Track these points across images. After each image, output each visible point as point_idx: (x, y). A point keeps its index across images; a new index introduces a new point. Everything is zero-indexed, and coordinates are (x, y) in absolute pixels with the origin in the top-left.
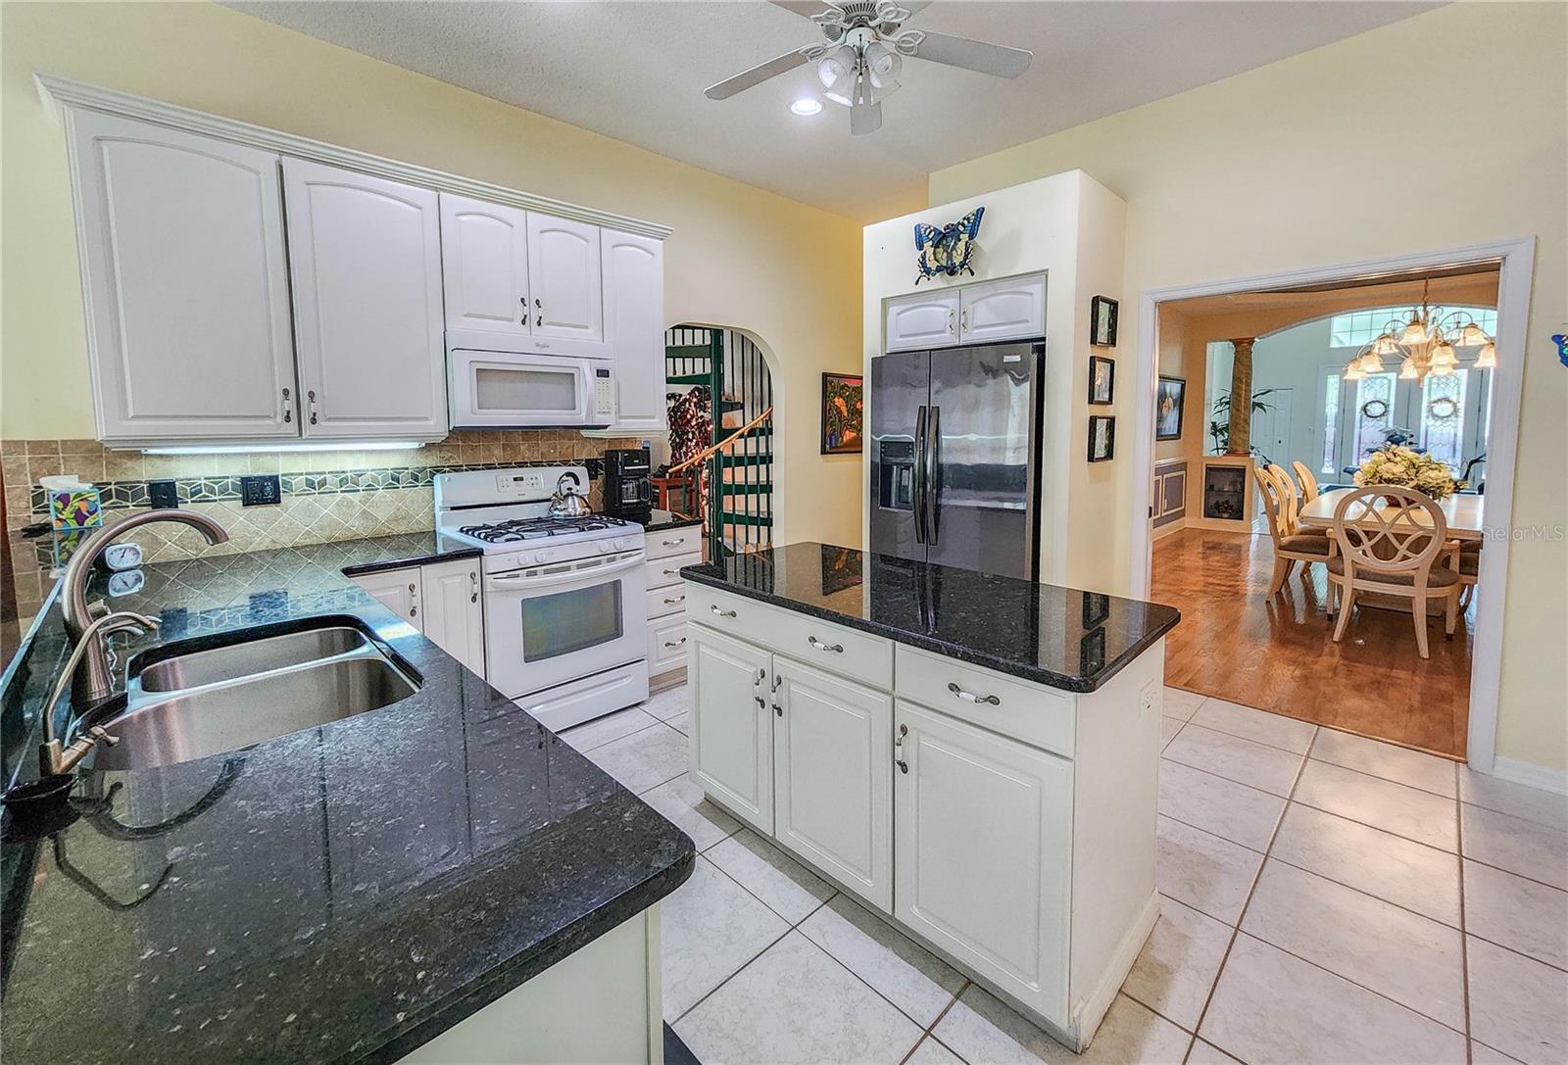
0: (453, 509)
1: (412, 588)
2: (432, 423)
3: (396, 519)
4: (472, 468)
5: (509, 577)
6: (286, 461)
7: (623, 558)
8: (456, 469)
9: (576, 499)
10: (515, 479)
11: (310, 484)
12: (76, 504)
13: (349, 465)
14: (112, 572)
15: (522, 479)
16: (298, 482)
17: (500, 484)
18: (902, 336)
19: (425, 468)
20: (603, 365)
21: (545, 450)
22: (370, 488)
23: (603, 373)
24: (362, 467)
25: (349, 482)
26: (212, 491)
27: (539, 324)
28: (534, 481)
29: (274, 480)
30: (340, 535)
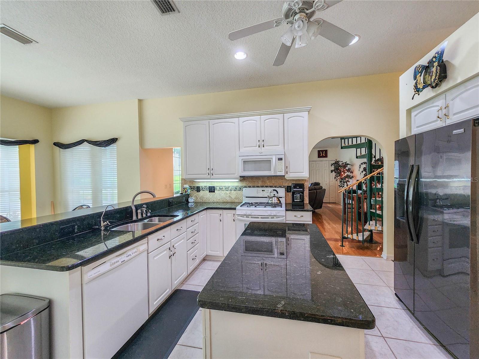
0: (246, 197)
1: (221, 215)
2: (236, 175)
3: (236, 198)
4: (254, 187)
5: (241, 217)
6: (216, 183)
7: (277, 218)
8: (250, 187)
9: (276, 198)
10: (262, 191)
11: (220, 188)
12: (185, 189)
13: (227, 185)
14: (189, 202)
15: (264, 191)
16: (218, 188)
17: (258, 192)
18: (417, 127)
19: (243, 186)
20: (280, 157)
21: (274, 183)
22: (231, 190)
23: (280, 159)
24: (229, 185)
25: (227, 188)
26: (205, 189)
27: (264, 146)
28: (268, 192)
29: (214, 187)
30: (225, 200)
